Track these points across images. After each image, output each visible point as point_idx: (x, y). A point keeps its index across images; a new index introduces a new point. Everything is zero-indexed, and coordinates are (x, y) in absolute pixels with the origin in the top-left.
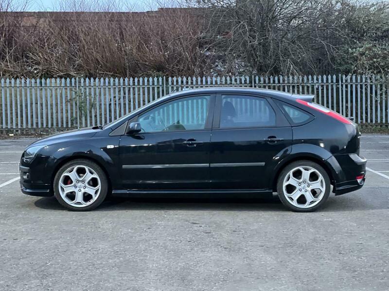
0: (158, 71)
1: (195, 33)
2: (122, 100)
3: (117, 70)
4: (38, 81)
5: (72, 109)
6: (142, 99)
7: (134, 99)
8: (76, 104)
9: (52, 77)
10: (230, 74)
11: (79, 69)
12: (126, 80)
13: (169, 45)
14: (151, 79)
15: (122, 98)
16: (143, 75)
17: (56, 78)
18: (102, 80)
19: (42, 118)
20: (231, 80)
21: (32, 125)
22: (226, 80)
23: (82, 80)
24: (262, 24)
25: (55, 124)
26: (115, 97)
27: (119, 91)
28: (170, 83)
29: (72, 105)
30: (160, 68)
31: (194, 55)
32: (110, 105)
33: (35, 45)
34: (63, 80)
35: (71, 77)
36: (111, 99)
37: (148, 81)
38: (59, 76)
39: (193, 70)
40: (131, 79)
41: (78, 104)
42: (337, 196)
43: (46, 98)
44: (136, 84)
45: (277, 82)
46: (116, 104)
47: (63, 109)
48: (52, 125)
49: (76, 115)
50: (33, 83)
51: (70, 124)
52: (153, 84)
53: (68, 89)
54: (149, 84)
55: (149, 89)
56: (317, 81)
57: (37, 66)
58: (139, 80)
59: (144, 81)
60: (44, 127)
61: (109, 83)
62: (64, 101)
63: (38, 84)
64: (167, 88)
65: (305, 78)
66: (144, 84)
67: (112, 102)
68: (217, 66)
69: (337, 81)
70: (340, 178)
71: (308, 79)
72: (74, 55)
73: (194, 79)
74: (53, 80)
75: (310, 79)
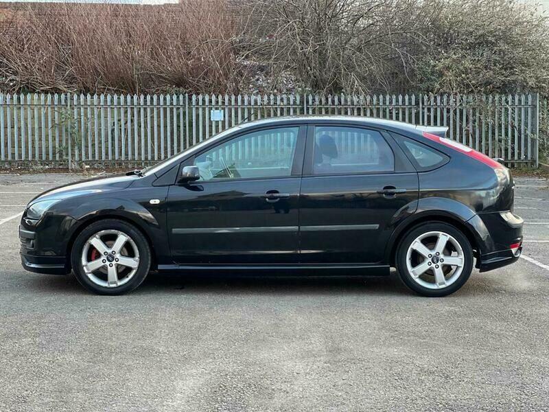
0: (178, 85)
1: (228, 36)
2: (129, 124)
3: (124, 85)
4: (15, 96)
5: (60, 136)
7: (146, 123)
8: (66, 130)
9: (33, 91)
10: (275, 91)
11: (71, 80)
12: (135, 97)
13: (194, 51)
14: (168, 97)
15: (129, 121)
17: (39, 93)
18: (102, 97)
19: (20, 147)
20: (275, 99)
21: (6, 156)
22: (269, 99)
23: (75, 97)
24: (319, 24)
25: (37, 156)
26: (119, 120)
27: (126, 112)
28: (194, 103)
29: (60, 132)
30: (180, 83)
31: (227, 65)
32: (113, 130)
33: (11, 47)
34: (49, 96)
35: (59, 92)
36: (114, 123)
37: (165, 99)
38: (43, 91)
39: (226, 85)
40: (142, 97)
41: (69, 131)
42: (484, 273)
43: (26, 119)
44: (149, 103)
45: (336, 102)
46: (121, 129)
47: (48, 136)
48: (34, 156)
49: (67, 143)
50: (8, 100)
51: (57, 155)
52: (172, 104)
53: (56, 109)
54: (165, 104)
55: (165, 110)
56: (391, 103)
57: (13, 77)
58: (152, 99)
59: (159, 99)
60: (23, 159)
61: (112, 101)
62: (50, 125)
63: (15, 102)
64: (190, 109)
65: (375, 98)
66: (158, 104)
67: (116, 127)
68: (258, 80)
69: (417, 103)
70: (488, 247)
71: (378, 100)
72: (64, 63)
73: (227, 98)
74: (36, 96)
75: (381, 100)
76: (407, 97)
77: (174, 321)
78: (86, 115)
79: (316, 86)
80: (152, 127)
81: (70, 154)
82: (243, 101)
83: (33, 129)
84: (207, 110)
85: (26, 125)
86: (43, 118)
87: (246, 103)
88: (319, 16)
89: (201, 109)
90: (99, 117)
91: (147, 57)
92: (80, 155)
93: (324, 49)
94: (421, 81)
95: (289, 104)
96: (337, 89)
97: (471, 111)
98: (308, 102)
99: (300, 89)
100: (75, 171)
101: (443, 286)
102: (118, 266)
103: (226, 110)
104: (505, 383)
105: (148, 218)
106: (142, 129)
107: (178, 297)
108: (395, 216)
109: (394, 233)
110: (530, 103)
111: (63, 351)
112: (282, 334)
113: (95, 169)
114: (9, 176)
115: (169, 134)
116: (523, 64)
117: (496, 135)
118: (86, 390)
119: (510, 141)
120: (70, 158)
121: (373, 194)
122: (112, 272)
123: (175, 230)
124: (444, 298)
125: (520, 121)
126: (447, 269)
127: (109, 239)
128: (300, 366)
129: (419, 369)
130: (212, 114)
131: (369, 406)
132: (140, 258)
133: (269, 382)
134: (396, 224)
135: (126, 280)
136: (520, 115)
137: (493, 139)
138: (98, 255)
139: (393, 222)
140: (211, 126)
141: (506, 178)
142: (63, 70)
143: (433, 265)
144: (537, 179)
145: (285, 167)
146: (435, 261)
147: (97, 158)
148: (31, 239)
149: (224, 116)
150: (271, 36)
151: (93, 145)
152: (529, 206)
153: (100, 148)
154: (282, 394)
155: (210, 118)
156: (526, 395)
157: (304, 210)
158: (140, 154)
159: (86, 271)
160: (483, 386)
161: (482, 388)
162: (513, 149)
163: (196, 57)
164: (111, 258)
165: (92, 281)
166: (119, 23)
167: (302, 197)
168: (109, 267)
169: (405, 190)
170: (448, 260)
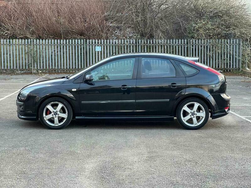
0: (81, 35)
1: (103, 13)
2: (59, 52)
3: (57, 35)
4: (8, 40)
5: (28, 58)
6: (71, 52)
7: (66, 52)
8: (31, 55)
9: (16, 38)
10: (124, 38)
11: (33, 33)
12: (62, 41)
13: (88, 20)
14: (76, 41)
15: (59, 51)
16: (71, 37)
17: (18, 39)
18: (47, 40)
19: (10, 63)
20: (124, 41)
21: (4, 67)
22: (121, 41)
23: (35, 41)
24: (143, 8)
25: (18, 67)
26: (54, 51)
27: (57, 47)
28: (88, 43)
29: (28, 56)
30: (82, 34)
31: (103, 26)
32: (52, 55)
33: (6, 18)
34: (23, 40)
35: (27, 38)
36: (52, 52)
37: (75, 41)
38: (20, 38)
39: (102, 35)
40: (65, 40)
41: (32, 55)
42: (214, 120)
43: (13, 50)
44: (68, 43)
45: (151, 43)
46: (55, 55)
47: (23, 58)
48: (16, 67)
49: (31, 61)
50: (5, 42)
51: (27, 67)
52: (78, 44)
53: (26, 46)
54: (75, 43)
55: (75, 46)
56: (176, 43)
57: (7, 32)
58: (69, 41)
59: (72, 41)
60: (12, 68)
61: (51, 42)
62: (24, 53)
63: (8, 43)
64: (86, 46)
65: (169, 41)
66: (72, 44)
67: (53, 54)
68: (116, 33)
69: (187, 43)
70: (215, 109)
71: (170, 41)
72: (29, 25)
73: (102, 41)
74: (17, 40)
75: (171, 41)
76: (183, 41)
77: (83, 140)
78: (40, 49)
79: (143, 35)
80: (69, 54)
81: (33, 66)
82: (110, 42)
83: (16, 55)
84: (94, 46)
85: (13, 53)
86: (20, 50)
87: (111, 43)
88: (144, 4)
89: (91, 46)
90: (46, 49)
91: (67, 23)
92: (37, 66)
93: (146, 19)
94: (189, 33)
95: (130, 44)
96: (151, 37)
97: (211, 46)
98: (139, 43)
99: (135, 37)
100: (35, 74)
101: (196, 125)
102: (59, 117)
103: (102, 46)
104: (220, 165)
105: (71, 96)
106: (65, 55)
107: (84, 130)
108: (176, 95)
109: (176, 102)
110: (237, 43)
111: (38, 153)
112: (128, 146)
113: (44, 73)
114: (6, 76)
115: (77, 57)
116: (235, 26)
117: (223, 57)
118: (49, 168)
119: (228, 60)
120: (33, 68)
121: (167, 86)
122: (56, 120)
123: (83, 102)
124: (197, 130)
125: (233, 51)
126: (198, 118)
127: (55, 106)
128: (136, 159)
129: (185, 160)
130: (96, 48)
131: (164, 174)
132: (68, 114)
133: (123, 165)
134: (177, 99)
135: (62, 123)
136: (233, 48)
137: (221, 59)
138: (50, 113)
139: (175, 98)
140: (95, 53)
141: (223, 79)
142: (29, 29)
143: (192, 116)
144: (240, 77)
145: (129, 74)
146: (193, 115)
147: (45, 68)
148: (21, 106)
149: (101, 49)
150: (122, 13)
151: (43, 62)
152: (236, 89)
153: (46, 63)
154: (129, 170)
155: (95, 50)
156: (228, 170)
157: (137, 93)
158: (64, 66)
159: (45, 119)
160: (211, 166)
161: (210, 167)
162: (230, 63)
163: (89, 23)
164: (56, 114)
165: (48, 124)
166: (54, 7)
167: (137, 88)
168: (55, 118)
169: (180, 85)
170: (199, 114)
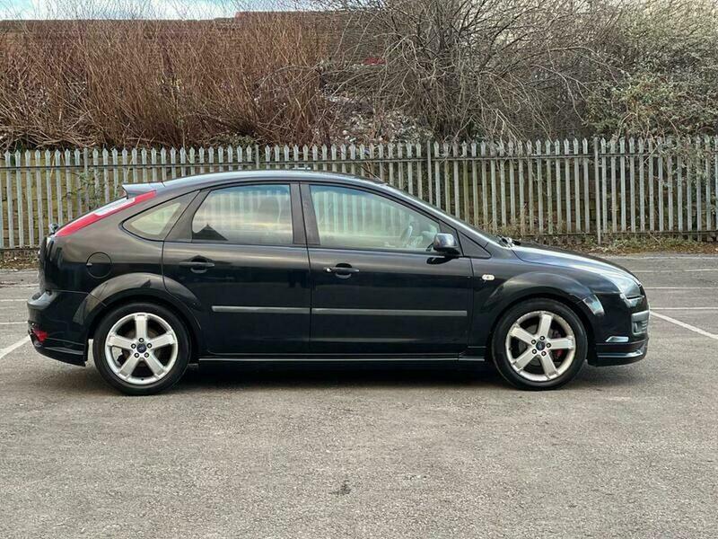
0: (242, 133)
1: (312, 60)
3: (164, 135)
4: (8, 155)
9: (33, 148)
10: (380, 139)
11: (87, 130)
12: (182, 152)
13: (263, 83)
14: (230, 151)
16: (213, 141)
17: (41, 149)
18: (134, 152)
19: (16, 228)
20: (386, 151)
23: (96, 154)
24: (441, 41)
28: (268, 159)
30: (246, 129)
31: (313, 103)
34: (57, 154)
35: (71, 147)
37: (225, 153)
38: (47, 146)
39: (311, 132)
40: (192, 151)
41: (87, 202)
43: (24, 187)
44: (202, 160)
47: (57, 210)
48: (36, 241)
52: (235, 160)
53: (67, 172)
54: (226, 160)
56: (553, 151)
58: (206, 153)
59: (216, 154)
60: (20, 246)
61: (149, 158)
62: (59, 195)
63: (8, 163)
65: (529, 145)
66: (216, 161)
68: (354, 122)
69: (591, 152)
71: (534, 147)
72: (75, 105)
73: (315, 150)
74: (37, 154)
75: (539, 148)
76: (576, 143)
78: (111, 179)
83: (35, 201)
85: (24, 196)
86: (49, 186)
87: (343, 157)
93: (453, 76)
95: (405, 157)
98: (433, 155)
117: (708, 193)
142: (75, 116)
